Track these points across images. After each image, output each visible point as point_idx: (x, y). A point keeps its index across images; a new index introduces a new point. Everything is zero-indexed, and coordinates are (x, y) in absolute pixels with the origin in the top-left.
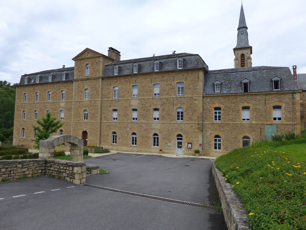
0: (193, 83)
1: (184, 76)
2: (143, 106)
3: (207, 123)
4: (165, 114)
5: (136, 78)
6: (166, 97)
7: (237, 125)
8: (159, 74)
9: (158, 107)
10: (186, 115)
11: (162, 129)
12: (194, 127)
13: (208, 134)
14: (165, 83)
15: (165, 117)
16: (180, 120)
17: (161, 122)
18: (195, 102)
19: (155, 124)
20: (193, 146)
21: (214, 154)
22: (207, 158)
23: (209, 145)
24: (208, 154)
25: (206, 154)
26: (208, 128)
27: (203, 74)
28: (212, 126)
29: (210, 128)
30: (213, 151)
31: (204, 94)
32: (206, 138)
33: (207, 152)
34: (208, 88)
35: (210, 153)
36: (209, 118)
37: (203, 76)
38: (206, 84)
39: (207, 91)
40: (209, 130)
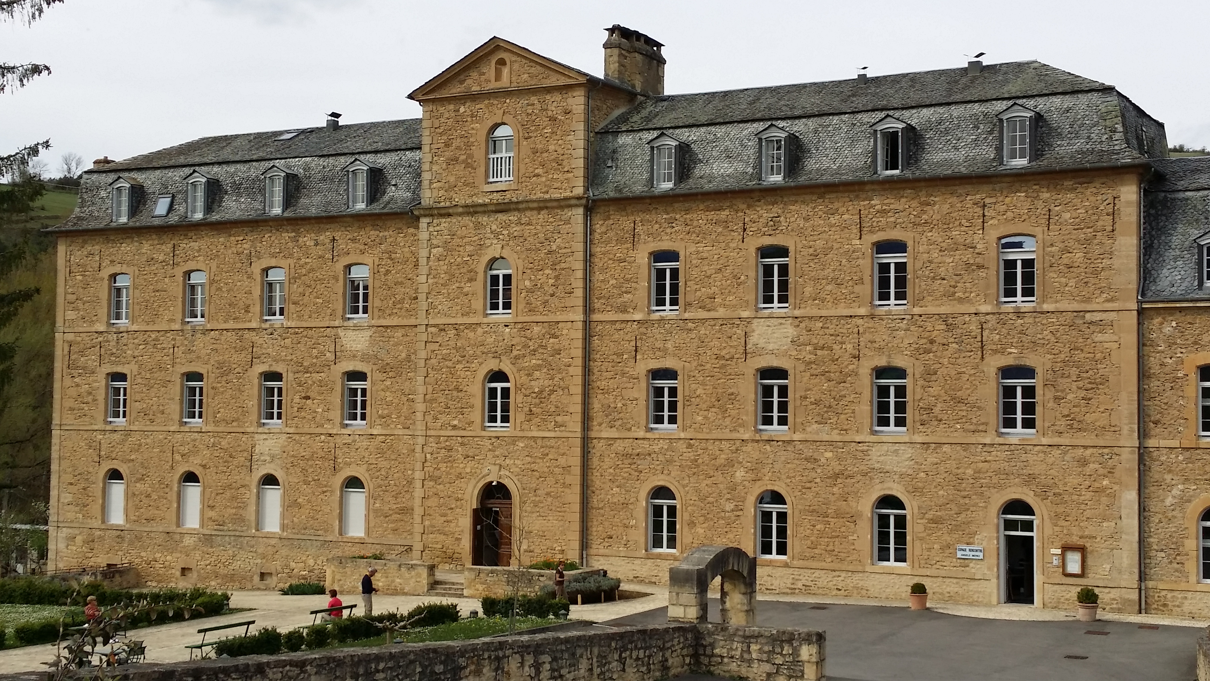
0: (1088, 241)
1: (1040, 204)
2: (819, 352)
3: (1163, 443)
4: (937, 398)
5: (776, 210)
6: (943, 310)
8: (904, 189)
9: (899, 362)
10: (1051, 404)
11: (922, 475)
12: (1092, 466)
13: (1169, 501)
14: (934, 235)
15: (936, 410)
16: (1019, 429)
17: (919, 438)
18: (1099, 337)
19: (885, 447)
20: (1090, 561)
21: (1201, 605)
22: (1166, 623)
23: (1174, 556)
24: (1170, 601)
25: (1160, 603)
26: (1170, 472)
27: (1142, 193)
28: (1190, 458)
29: (1178, 469)
30: (1199, 587)
31: (1146, 299)
32: (1160, 522)
33: (1163, 593)
34: (1169, 267)
35: (1180, 596)
36: (1171, 419)
37: (1142, 202)
38: (1156, 241)
39: (1163, 279)
40: (1174, 482)
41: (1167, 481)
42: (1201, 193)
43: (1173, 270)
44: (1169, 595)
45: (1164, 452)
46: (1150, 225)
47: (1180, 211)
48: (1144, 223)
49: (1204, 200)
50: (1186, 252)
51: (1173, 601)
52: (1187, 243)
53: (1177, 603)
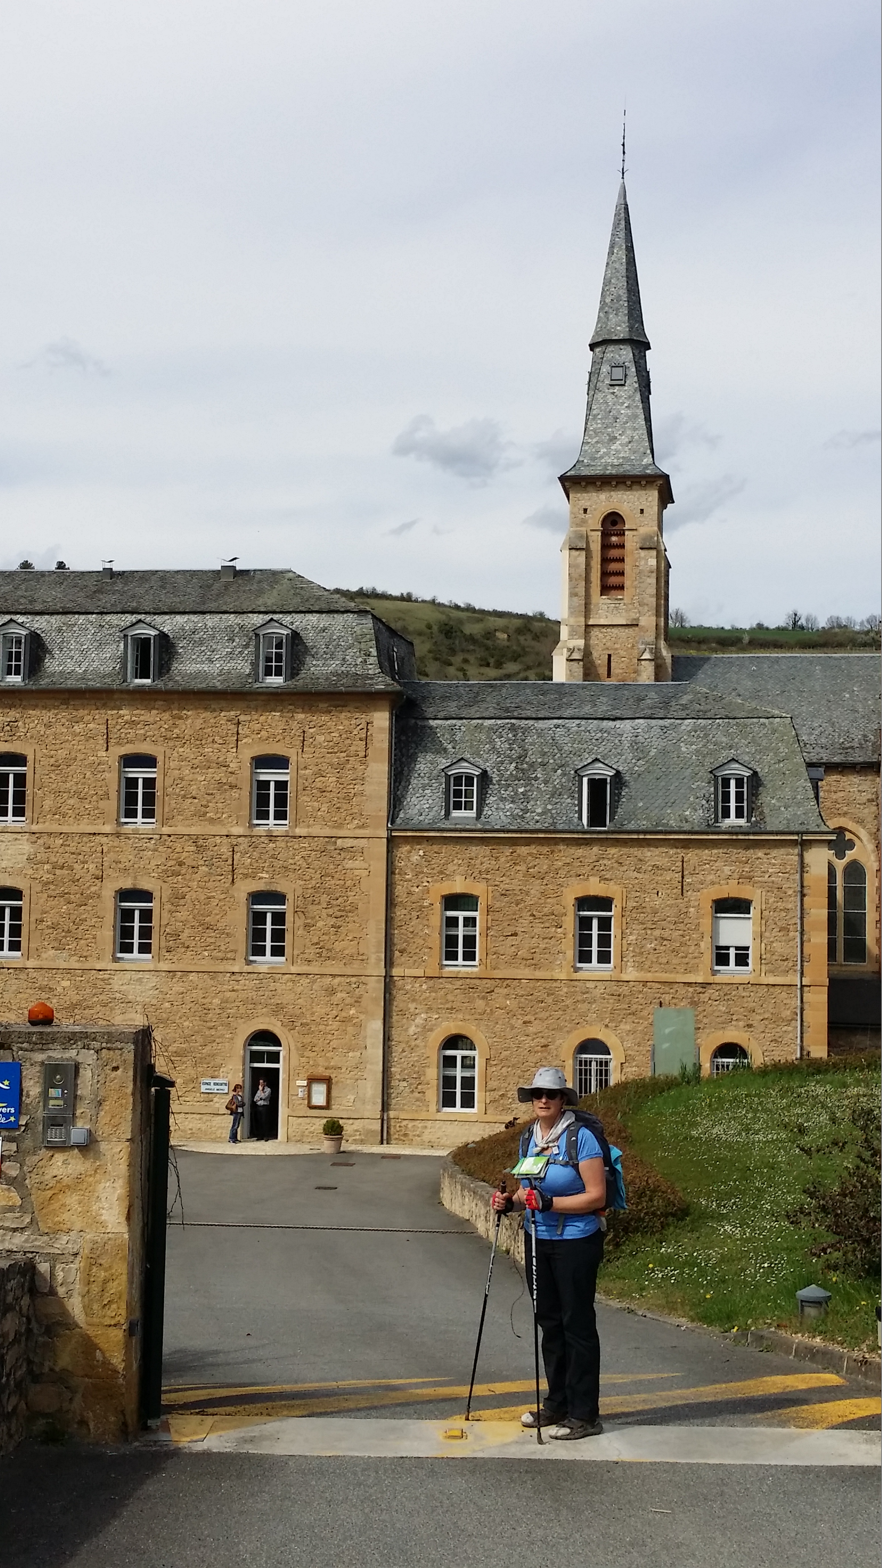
0: (341, 766)
1: (294, 725)
2: (58, 872)
3: (408, 972)
4: (184, 923)
5: (13, 714)
6: (194, 830)
7: (555, 984)
8: (156, 700)
9: (145, 884)
10: (300, 932)
11: (167, 1005)
12: (339, 995)
13: (412, 1030)
14: (186, 751)
15: (184, 936)
16: (268, 956)
17: (164, 966)
18: (349, 864)
19: (128, 975)
20: (334, 1093)
21: (440, 1134)
22: (407, 1153)
23: (415, 1086)
24: (410, 1131)
25: (401, 1133)
26: (414, 1000)
27: (394, 720)
28: (433, 987)
29: (421, 998)
30: (439, 1116)
31: (395, 828)
32: (403, 1051)
33: (405, 1123)
34: (417, 795)
35: (420, 1125)
36: (417, 948)
37: (394, 728)
38: (406, 768)
39: (412, 807)
40: (417, 1011)
41: (411, 1010)
42: (449, 722)
43: (421, 798)
44: (411, 1124)
45: (410, 981)
46: (401, 751)
47: (430, 739)
48: (395, 750)
49: (452, 729)
50: (434, 781)
51: (414, 1131)
52: (435, 772)
53: (418, 1133)
